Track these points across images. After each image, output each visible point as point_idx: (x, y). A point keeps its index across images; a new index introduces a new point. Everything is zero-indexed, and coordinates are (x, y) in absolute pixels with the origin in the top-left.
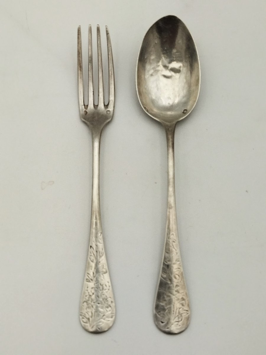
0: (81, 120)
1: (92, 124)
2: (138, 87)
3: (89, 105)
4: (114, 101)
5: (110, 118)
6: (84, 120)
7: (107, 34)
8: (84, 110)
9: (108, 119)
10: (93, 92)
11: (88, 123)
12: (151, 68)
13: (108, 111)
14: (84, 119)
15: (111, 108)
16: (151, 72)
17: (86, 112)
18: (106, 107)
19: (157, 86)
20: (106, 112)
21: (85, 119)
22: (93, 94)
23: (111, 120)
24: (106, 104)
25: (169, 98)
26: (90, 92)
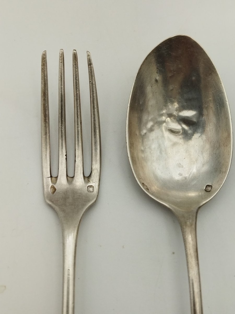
0: (46, 202)
1: (64, 211)
2: (130, 151)
3: (59, 177)
4: (99, 170)
5: (93, 199)
6: (50, 203)
7: (90, 64)
8: (51, 184)
9: (89, 201)
10: (66, 155)
11: (57, 208)
12: (150, 118)
13: (91, 186)
14: (51, 200)
15: (94, 182)
16: (150, 124)
17: (54, 189)
18: (86, 179)
19: (159, 146)
20: (87, 188)
21: (52, 202)
22: (66, 159)
23: (95, 201)
24: (87, 174)
25: (180, 166)
26: (60, 157)
